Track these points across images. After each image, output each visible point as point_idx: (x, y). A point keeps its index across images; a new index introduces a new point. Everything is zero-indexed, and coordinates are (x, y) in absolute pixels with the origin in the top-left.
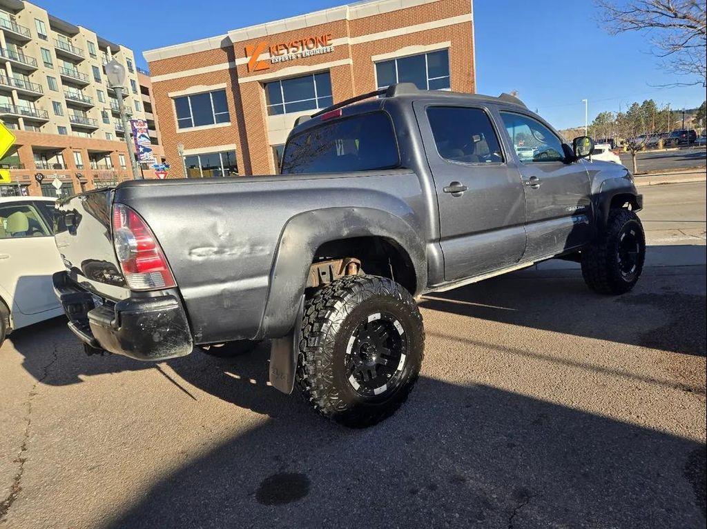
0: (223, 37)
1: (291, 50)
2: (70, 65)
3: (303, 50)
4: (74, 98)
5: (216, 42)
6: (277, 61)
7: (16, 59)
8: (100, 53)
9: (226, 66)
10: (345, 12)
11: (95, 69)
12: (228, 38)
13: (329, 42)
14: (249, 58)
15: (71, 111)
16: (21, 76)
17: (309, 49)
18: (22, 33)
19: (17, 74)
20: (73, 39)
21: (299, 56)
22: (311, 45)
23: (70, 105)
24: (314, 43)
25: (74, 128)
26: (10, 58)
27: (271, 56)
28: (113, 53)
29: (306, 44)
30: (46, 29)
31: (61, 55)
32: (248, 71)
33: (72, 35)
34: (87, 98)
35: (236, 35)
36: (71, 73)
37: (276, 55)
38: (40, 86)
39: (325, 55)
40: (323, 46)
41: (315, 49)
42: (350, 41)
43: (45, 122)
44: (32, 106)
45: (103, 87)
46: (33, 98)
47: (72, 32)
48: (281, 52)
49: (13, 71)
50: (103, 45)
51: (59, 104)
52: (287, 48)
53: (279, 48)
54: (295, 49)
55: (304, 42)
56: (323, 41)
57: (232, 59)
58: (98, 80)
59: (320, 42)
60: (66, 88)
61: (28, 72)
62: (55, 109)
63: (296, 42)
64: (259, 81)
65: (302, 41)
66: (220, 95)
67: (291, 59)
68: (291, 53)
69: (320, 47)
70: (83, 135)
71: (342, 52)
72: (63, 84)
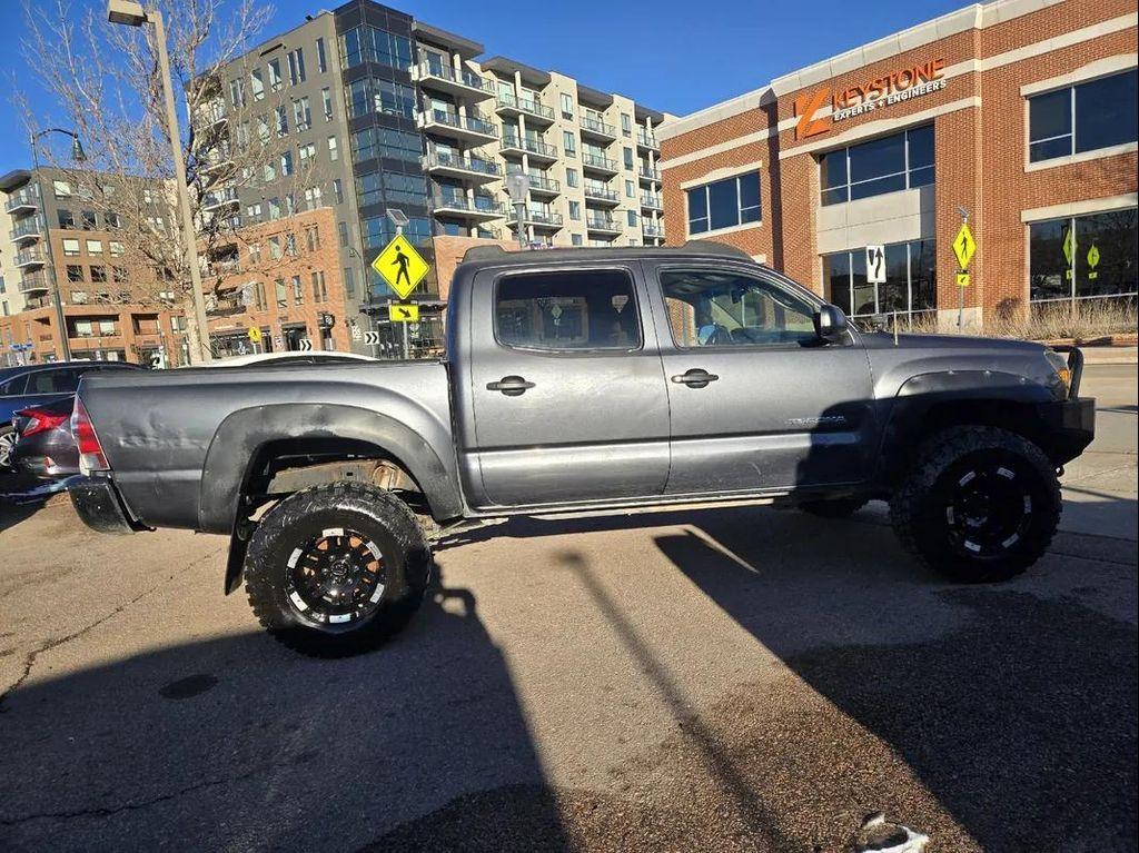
0: (763, 91)
1: (868, 95)
2: (596, 151)
3: (889, 93)
4: (595, 195)
5: (751, 100)
6: (843, 115)
7: (535, 150)
8: (636, 128)
9: (764, 134)
10: (973, 16)
11: (627, 151)
12: (771, 91)
13: (937, 73)
14: (799, 118)
15: (591, 212)
16: (538, 172)
17: (899, 89)
18: (544, 115)
19: (533, 170)
20: (605, 113)
21: (881, 103)
22: (904, 84)
23: (589, 204)
24: (910, 79)
25: (592, 236)
26: (528, 149)
27: (834, 111)
28: (654, 125)
29: (896, 83)
30: (573, 105)
31: (587, 138)
32: (796, 139)
33: (603, 108)
34: (611, 194)
35: (781, 86)
36: (596, 160)
37: (841, 108)
38: (557, 182)
39: (928, 96)
40: (925, 81)
41: (911, 88)
42: (979, 65)
43: (558, 230)
44: (546, 211)
45: (635, 175)
46: (548, 199)
47: (605, 103)
48: (851, 101)
49: (530, 166)
50: (640, 116)
51: (576, 204)
52: (862, 94)
53: (848, 94)
54: (876, 93)
55: (892, 79)
56: (927, 73)
57: (773, 122)
58: (629, 166)
59: (920, 74)
60: (588, 180)
61: (545, 165)
62: (572, 211)
63: (878, 82)
64: (811, 153)
65: (888, 79)
66: (751, 179)
67: (867, 111)
68: (868, 100)
69: (920, 83)
70: (601, 244)
71: (963, 85)
72: (585, 176)
